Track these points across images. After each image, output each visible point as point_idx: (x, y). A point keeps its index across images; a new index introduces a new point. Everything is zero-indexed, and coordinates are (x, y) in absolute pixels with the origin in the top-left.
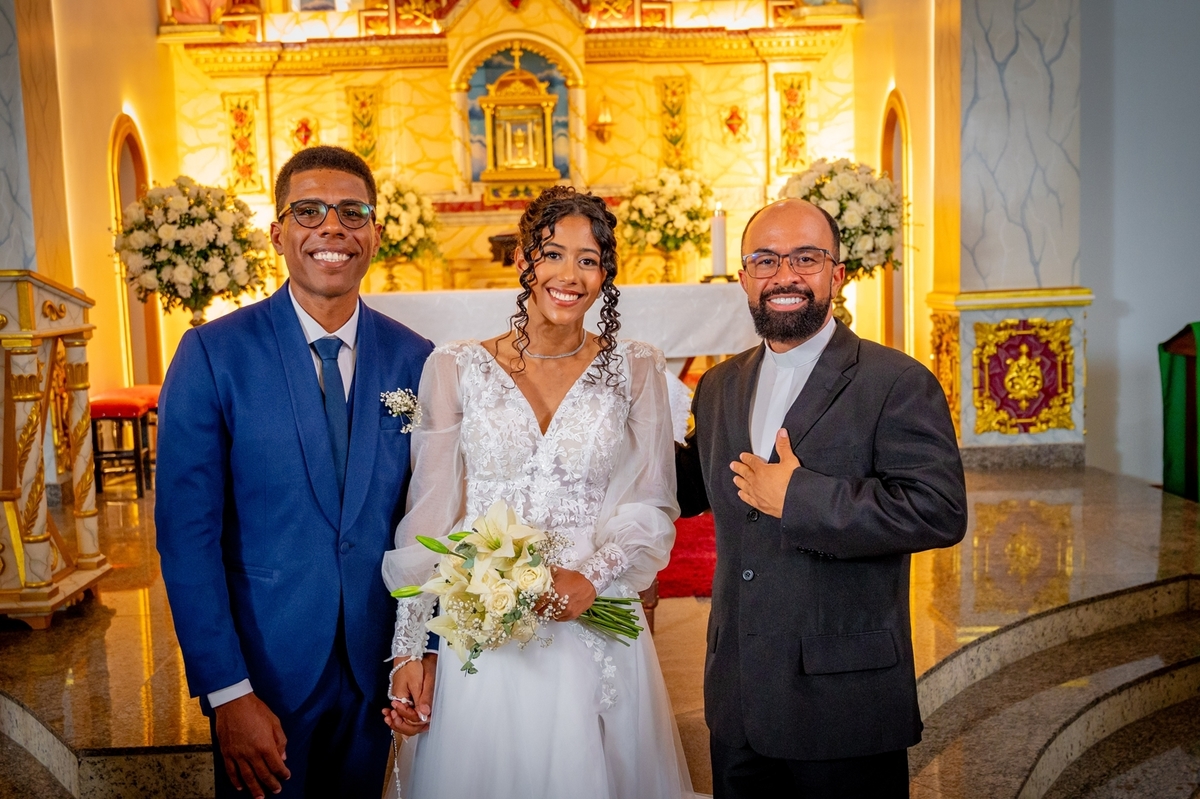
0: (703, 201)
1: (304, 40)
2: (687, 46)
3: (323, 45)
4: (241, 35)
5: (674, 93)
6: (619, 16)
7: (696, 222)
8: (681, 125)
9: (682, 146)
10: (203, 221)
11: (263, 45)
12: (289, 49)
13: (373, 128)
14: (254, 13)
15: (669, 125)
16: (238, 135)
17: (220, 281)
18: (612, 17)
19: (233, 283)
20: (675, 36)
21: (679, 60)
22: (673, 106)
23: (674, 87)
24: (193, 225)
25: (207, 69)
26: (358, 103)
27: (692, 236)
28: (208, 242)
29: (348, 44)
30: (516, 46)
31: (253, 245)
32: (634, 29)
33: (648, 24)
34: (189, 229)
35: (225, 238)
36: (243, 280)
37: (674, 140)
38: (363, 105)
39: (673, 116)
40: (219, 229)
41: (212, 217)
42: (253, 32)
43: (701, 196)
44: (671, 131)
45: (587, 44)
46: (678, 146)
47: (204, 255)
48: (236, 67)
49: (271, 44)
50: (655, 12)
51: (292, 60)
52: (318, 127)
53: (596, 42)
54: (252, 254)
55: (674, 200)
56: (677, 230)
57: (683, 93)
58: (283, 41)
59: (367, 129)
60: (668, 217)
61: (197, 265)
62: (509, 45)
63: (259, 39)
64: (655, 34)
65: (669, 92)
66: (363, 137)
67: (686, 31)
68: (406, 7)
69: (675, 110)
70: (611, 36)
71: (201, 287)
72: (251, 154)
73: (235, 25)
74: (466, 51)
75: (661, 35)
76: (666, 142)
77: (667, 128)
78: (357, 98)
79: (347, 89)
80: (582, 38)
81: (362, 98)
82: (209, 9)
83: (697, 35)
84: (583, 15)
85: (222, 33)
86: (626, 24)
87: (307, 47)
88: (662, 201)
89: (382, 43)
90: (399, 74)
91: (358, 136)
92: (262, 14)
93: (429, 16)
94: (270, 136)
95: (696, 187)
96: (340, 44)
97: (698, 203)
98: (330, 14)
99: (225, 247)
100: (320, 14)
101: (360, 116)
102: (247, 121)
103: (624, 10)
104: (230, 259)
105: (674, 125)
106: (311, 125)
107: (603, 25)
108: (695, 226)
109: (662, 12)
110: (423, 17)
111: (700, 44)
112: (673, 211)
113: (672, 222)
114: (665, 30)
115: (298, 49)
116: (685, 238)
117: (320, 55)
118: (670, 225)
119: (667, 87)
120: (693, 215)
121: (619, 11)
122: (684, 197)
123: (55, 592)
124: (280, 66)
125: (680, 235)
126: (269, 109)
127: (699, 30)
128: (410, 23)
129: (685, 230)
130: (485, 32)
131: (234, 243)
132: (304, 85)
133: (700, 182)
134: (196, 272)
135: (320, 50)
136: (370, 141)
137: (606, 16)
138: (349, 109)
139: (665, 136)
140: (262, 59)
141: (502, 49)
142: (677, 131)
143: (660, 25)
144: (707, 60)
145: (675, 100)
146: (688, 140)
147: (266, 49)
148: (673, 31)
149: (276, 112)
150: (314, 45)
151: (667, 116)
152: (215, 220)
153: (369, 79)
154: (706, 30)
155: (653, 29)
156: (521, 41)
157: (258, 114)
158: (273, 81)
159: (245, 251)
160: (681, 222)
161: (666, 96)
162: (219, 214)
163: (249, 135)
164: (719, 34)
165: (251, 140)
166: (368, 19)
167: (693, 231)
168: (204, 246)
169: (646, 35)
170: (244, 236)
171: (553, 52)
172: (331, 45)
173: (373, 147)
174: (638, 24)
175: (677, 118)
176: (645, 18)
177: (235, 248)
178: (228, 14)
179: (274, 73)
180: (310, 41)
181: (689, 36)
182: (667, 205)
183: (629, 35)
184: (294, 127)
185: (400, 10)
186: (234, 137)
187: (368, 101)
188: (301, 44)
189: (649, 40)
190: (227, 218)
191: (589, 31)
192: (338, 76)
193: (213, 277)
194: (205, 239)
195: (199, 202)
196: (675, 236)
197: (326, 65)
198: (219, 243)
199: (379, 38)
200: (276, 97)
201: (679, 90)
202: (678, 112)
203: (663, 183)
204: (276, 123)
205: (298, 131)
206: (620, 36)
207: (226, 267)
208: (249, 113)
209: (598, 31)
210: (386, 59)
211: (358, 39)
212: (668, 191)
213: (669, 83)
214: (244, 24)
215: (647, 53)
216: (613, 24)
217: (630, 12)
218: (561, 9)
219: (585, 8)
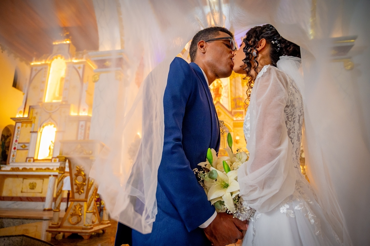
45: (233, 123)
53: (235, 123)
70: (239, 122)
86: (242, 119)
123: (92, 228)
209: (236, 121)
216: (239, 119)
217: (243, 117)
218: (228, 116)
219: (233, 116)
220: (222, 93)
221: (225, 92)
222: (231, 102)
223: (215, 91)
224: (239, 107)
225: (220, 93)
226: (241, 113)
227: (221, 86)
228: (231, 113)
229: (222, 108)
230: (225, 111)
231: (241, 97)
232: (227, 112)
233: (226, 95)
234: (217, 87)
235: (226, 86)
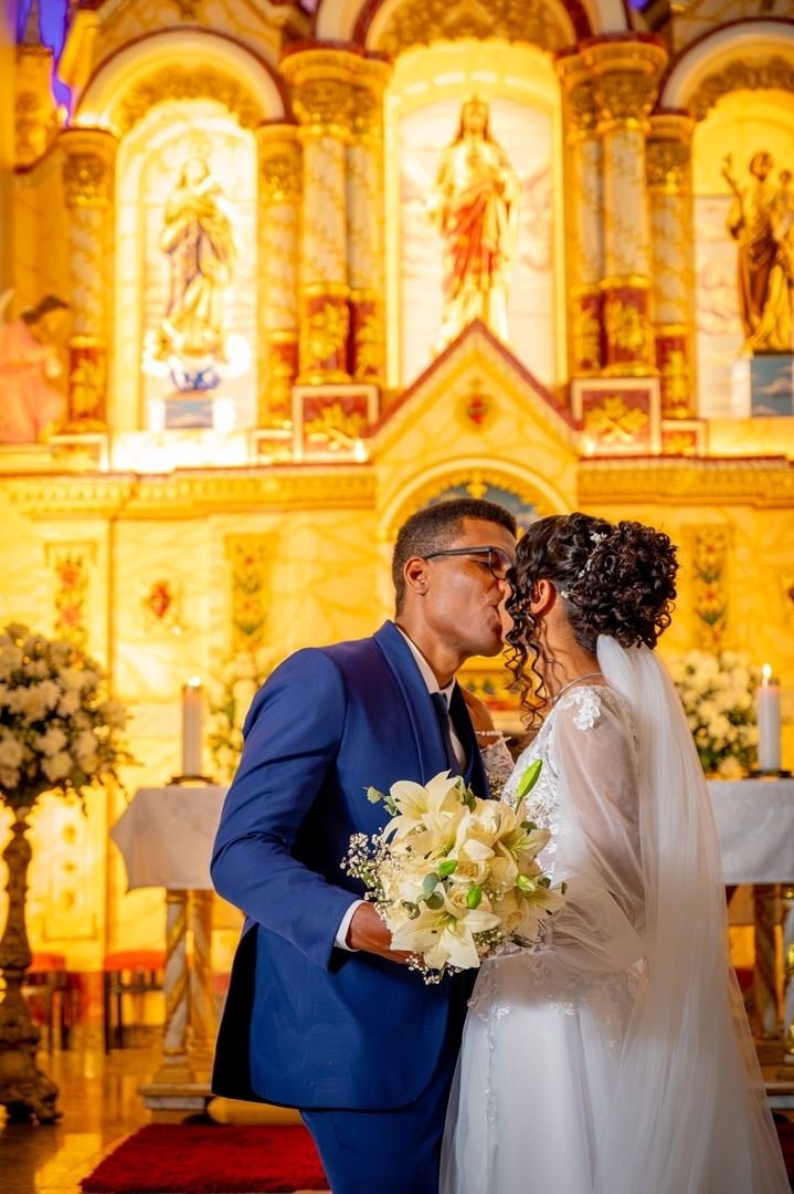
0: (753, 699)
1: (168, 468)
2: (730, 480)
3: (197, 475)
4: (79, 462)
5: (710, 550)
6: (628, 438)
7: (742, 729)
8: (722, 597)
9: (723, 627)
10: (41, 680)
11: (110, 474)
12: (146, 481)
13: (262, 595)
14: (97, 432)
15: (702, 594)
16: (65, 602)
17: (58, 766)
18: (618, 440)
19: (76, 768)
20: (711, 467)
21: (718, 501)
22: (710, 567)
23: (710, 541)
24: (27, 686)
25: (27, 507)
26: (242, 559)
27: (736, 748)
28: (47, 708)
29: (232, 475)
30: (477, 478)
31: (106, 719)
32: (650, 457)
33: (672, 449)
34: (21, 691)
35: (70, 704)
36: (89, 768)
37: (711, 618)
38: (249, 561)
39: (708, 581)
40: (63, 692)
41: (54, 676)
42: (95, 458)
43: (750, 691)
44: (705, 605)
45: (580, 477)
46: (717, 626)
47: (40, 727)
48: (68, 505)
49: (120, 474)
50: (683, 434)
51: (151, 498)
52: (181, 593)
53: (594, 473)
54: (102, 731)
55: (708, 694)
56: (714, 740)
57: (724, 549)
58: (140, 469)
59: (254, 596)
60: (700, 719)
61: (29, 740)
62: (465, 478)
63: (104, 466)
64: (681, 464)
65: (702, 548)
66: (247, 607)
67: (728, 459)
68: (318, 423)
69: (712, 574)
70: (616, 465)
71: (31, 772)
72: (81, 629)
73: (71, 447)
74: (403, 484)
75: (691, 465)
76: (698, 622)
77: (700, 600)
78: (240, 551)
79: (227, 538)
80: (574, 468)
81: (248, 551)
82: (36, 425)
83: (745, 465)
84: (575, 435)
85: (55, 456)
86: (639, 449)
87: (172, 480)
88: (690, 697)
89: (282, 473)
90: (304, 518)
91: (240, 605)
92: (109, 432)
93: (350, 436)
94: (111, 604)
95: (741, 678)
96: (220, 475)
97: (745, 701)
98: (205, 434)
99: (67, 719)
100: (194, 434)
101: (243, 578)
102: (78, 582)
103: (636, 429)
104: (74, 733)
105: (710, 596)
106: (172, 590)
107: (605, 450)
108: (739, 734)
109: (693, 435)
110: (341, 438)
111: (749, 478)
112: (708, 711)
113: (706, 727)
114: (696, 458)
115: (159, 481)
116: (726, 751)
117: (192, 489)
118: (702, 732)
119: (699, 541)
120: (738, 718)
121: (628, 432)
122: (724, 690)
124: (133, 505)
125: (718, 746)
126: (111, 567)
127: (748, 459)
128: (322, 446)
129: (725, 739)
130: (431, 458)
131: (81, 715)
132: (163, 533)
133: (748, 670)
134: (27, 751)
135: (192, 483)
136: (257, 612)
137: (609, 439)
138: (228, 567)
139: (697, 611)
140: (108, 496)
141: (456, 481)
142: (715, 605)
143: (689, 451)
144: (759, 502)
145: (712, 559)
146: (732, 617)
147: (114, 480)
148: (708, 459)
149: (122, 571)
150: (183, 476)
151: (700, 583)
152: (59, 681)
153: (260, 524)
154: (758, 458)
155: (679, 456)
156: (484, 471)
157: (95, 574)
158: (122, 527)
159: (93, 727)
160: (720, 728)
161: (698, 553)
162: (63, 672)
163: (81, 603)
164: (778, 465)
165: (84, 610)
166: (261, 442)
167: (738, 741)
168: (40, 714)
169: (668, 464)
170: (94, 705)
171: (529, 486)
172: (208, 476)
173: (261, 623)
174: (656, 448)
175: (714, 586)
176: (668, 441)
177: (81, 721)
178: (62, 432)
179: (122, 514)
180: (178, 470)
181: (733, 466)
182: (697, 703)
183: (643, 464)
184: (147, 592)
185: (309, 428)
186: (58, 605)
187: (257, 556)
188: (165, 476)
189: (672, 471)
190: (74, 677)
191: (583, 459)
192: (215, 520)
193: (50, 758)
194: (43, 706)
195: (35, 657)
196: (710, 749)
197: (197, 504)
198: (62, 712)
199: (277, 465)
200: (124, 550)
201: (718, 545)
202: (717, 577)
203: (691, 671)
204: (122, 587)
205: (153, 597)
206: (629, 465)
207: (67, 747)
208: (83, 572)
209: (597, 458)
210: (286, 495)
211: (247, 468)
212: (700, 681)
213: (702, 534)
214: (83, 447)
215: (670, 490)
216: (620, 450)
217: (645, 433)
218: (543, 425)
219: (578, 426)
220: (506, 246)
221: (532, 227)
222: (570, 316)
223: (452, 223)
224: (627, 356)
225: (488, 242)
226: (636, 401)
227: (499, 188)
228: (560, 401)
229: (502, 367)
230: (524, 388)
231: (638, 282)
232: (535, 400)
233: (535, 248)
234: (470, 198)
235: (538, 178)
